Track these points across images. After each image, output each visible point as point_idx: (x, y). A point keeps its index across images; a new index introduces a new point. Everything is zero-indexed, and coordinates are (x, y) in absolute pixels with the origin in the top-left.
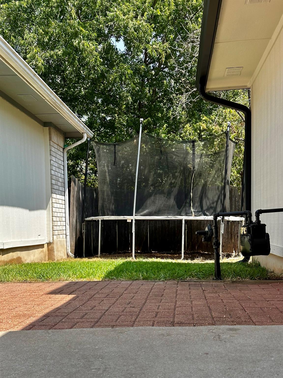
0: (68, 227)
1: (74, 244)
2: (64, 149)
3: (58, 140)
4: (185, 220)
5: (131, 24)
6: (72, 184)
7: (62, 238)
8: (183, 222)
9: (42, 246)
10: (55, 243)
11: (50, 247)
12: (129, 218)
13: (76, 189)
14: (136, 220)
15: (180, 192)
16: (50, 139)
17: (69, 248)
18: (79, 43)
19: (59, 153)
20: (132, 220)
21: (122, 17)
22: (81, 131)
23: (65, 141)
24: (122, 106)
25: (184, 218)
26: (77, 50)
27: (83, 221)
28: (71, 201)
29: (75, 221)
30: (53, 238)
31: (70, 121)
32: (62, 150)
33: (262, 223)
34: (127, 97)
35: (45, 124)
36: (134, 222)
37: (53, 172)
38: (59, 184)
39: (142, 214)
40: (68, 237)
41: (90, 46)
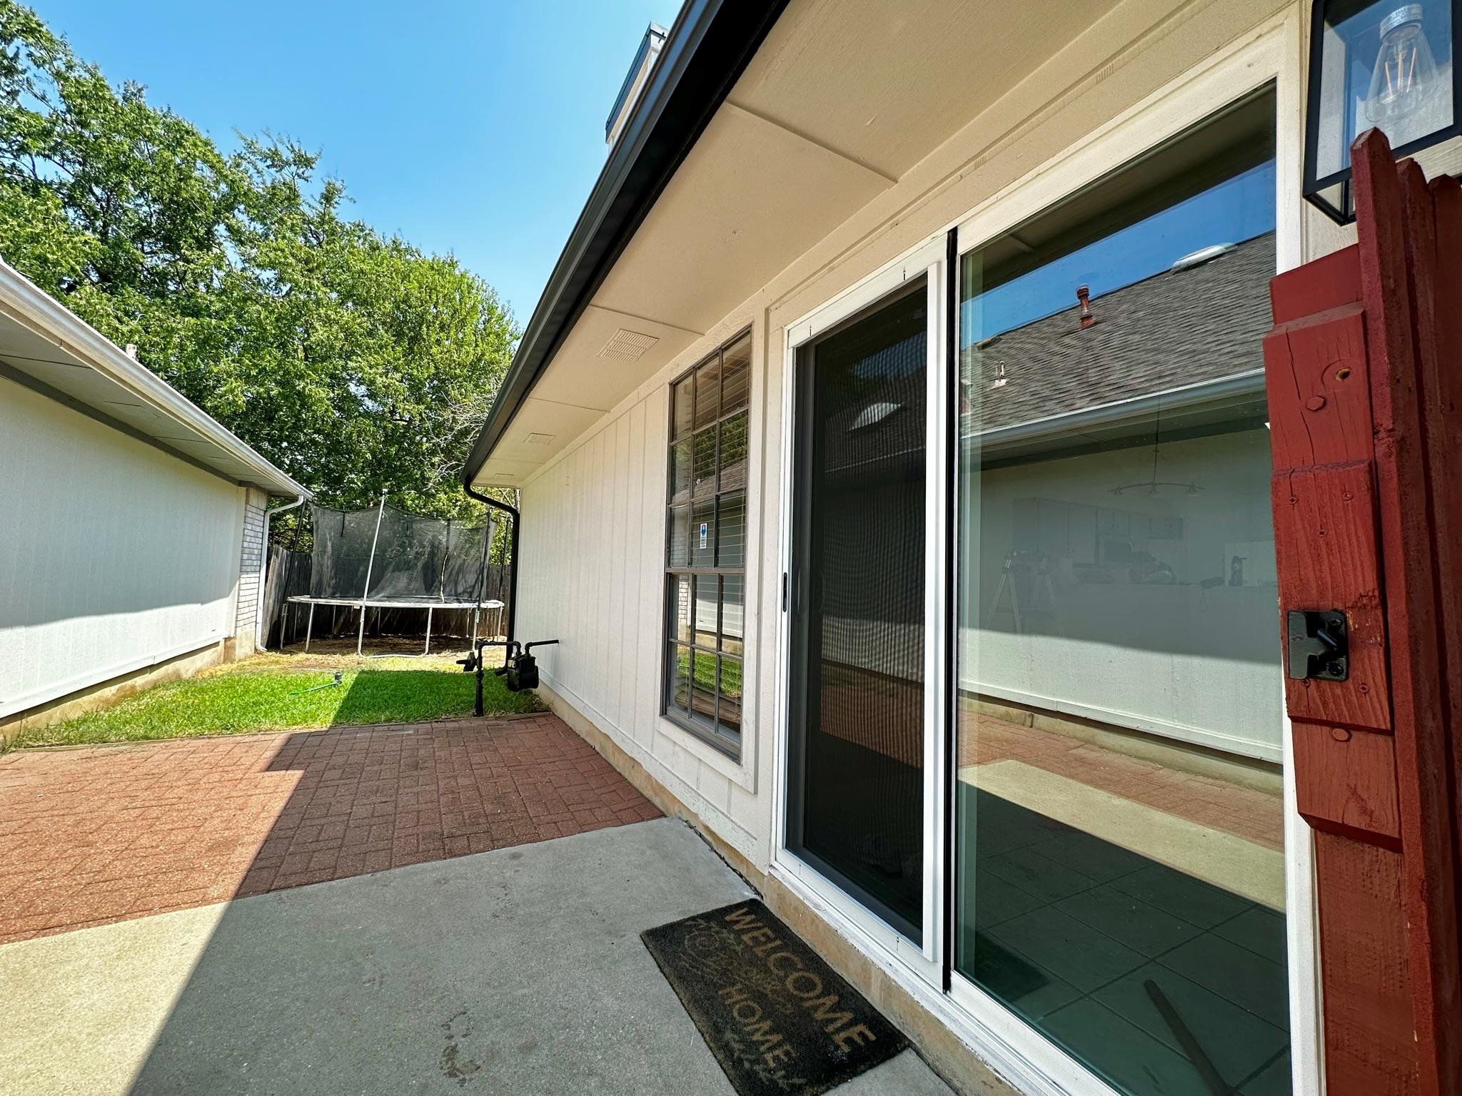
0: (260, 613)
1: (267, 632)
2: (265, 512)
3: (258, 501)
4: (433, 609)
5: (379, 380)
6: (274, 557)
7: (250, 628)
8: (431, 611)
9: (217, 644)
10: (238, 637)
11: (228, 643)
12: (356, 604)
13: (278, 561)
14: (366, 607)
15: (425, 567)
16: (247, 502)
17: (259, 641)
18: (304, 388)
19: (258, 517)
20: (361, 607)
21: (367, 369)
22: (295, 493)
23: (269, 501)
24: (357, 464)
25: (431, 605)
26: (300, 394)
27: (284, 600)
28: (270, 577)
29: (271, 601)
30: (236, 631)
31: (286, 487)
32: (262, 513)
33: (532, 655)
34: (366, 453)
35: (241, 483)
36: (364, 609)
37: (246, 544)
38: (254, 557)
39: (375, 598)
40: (259, 626)
41: (322, 393)
